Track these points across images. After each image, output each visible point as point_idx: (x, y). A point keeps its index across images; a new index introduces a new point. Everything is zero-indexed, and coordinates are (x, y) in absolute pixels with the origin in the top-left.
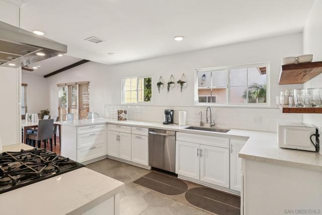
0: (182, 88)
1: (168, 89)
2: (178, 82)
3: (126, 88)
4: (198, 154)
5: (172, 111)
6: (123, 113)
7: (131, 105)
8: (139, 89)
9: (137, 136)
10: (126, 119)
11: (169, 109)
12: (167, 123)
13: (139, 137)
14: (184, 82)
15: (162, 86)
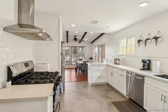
0: (156, 42)
1: (146, 44)
2: (153, 38)
3: (121, 46)
4: (162, 100)
5: (148, 60)
6: (118, 60)
7: (123, 56)
8: (128, 45)
9: (120, 75)
10: (119, 64)
11: (146, 59)
12: (144, 69)
13: (121, 76)
14: (158, 38)
15: (141, 42)
